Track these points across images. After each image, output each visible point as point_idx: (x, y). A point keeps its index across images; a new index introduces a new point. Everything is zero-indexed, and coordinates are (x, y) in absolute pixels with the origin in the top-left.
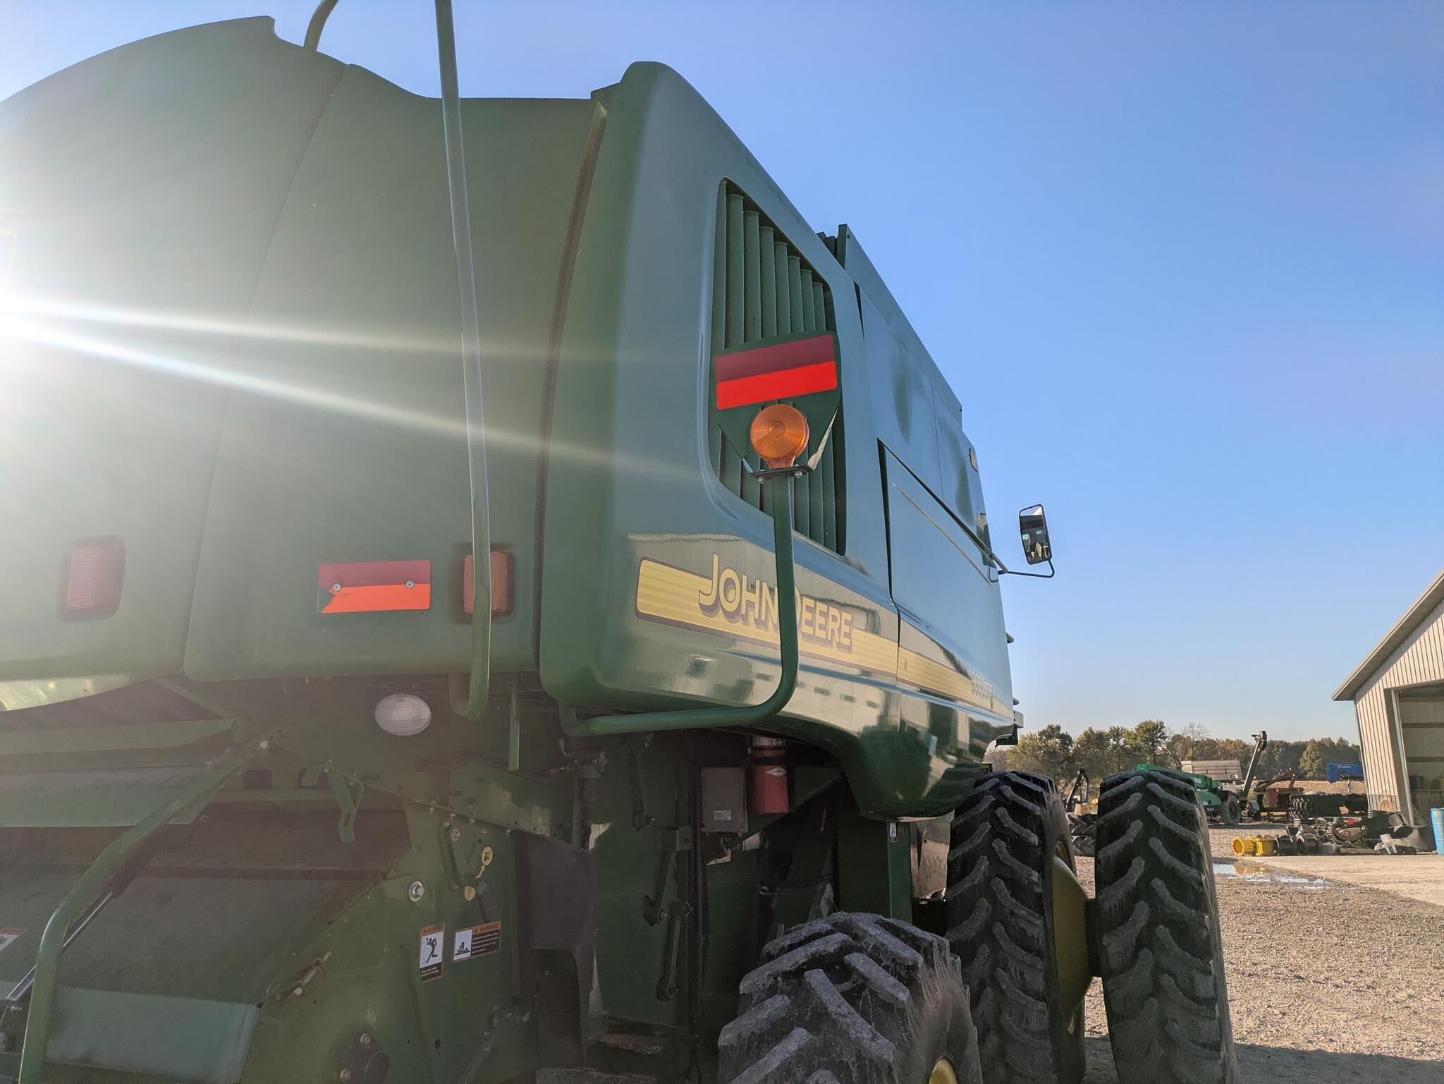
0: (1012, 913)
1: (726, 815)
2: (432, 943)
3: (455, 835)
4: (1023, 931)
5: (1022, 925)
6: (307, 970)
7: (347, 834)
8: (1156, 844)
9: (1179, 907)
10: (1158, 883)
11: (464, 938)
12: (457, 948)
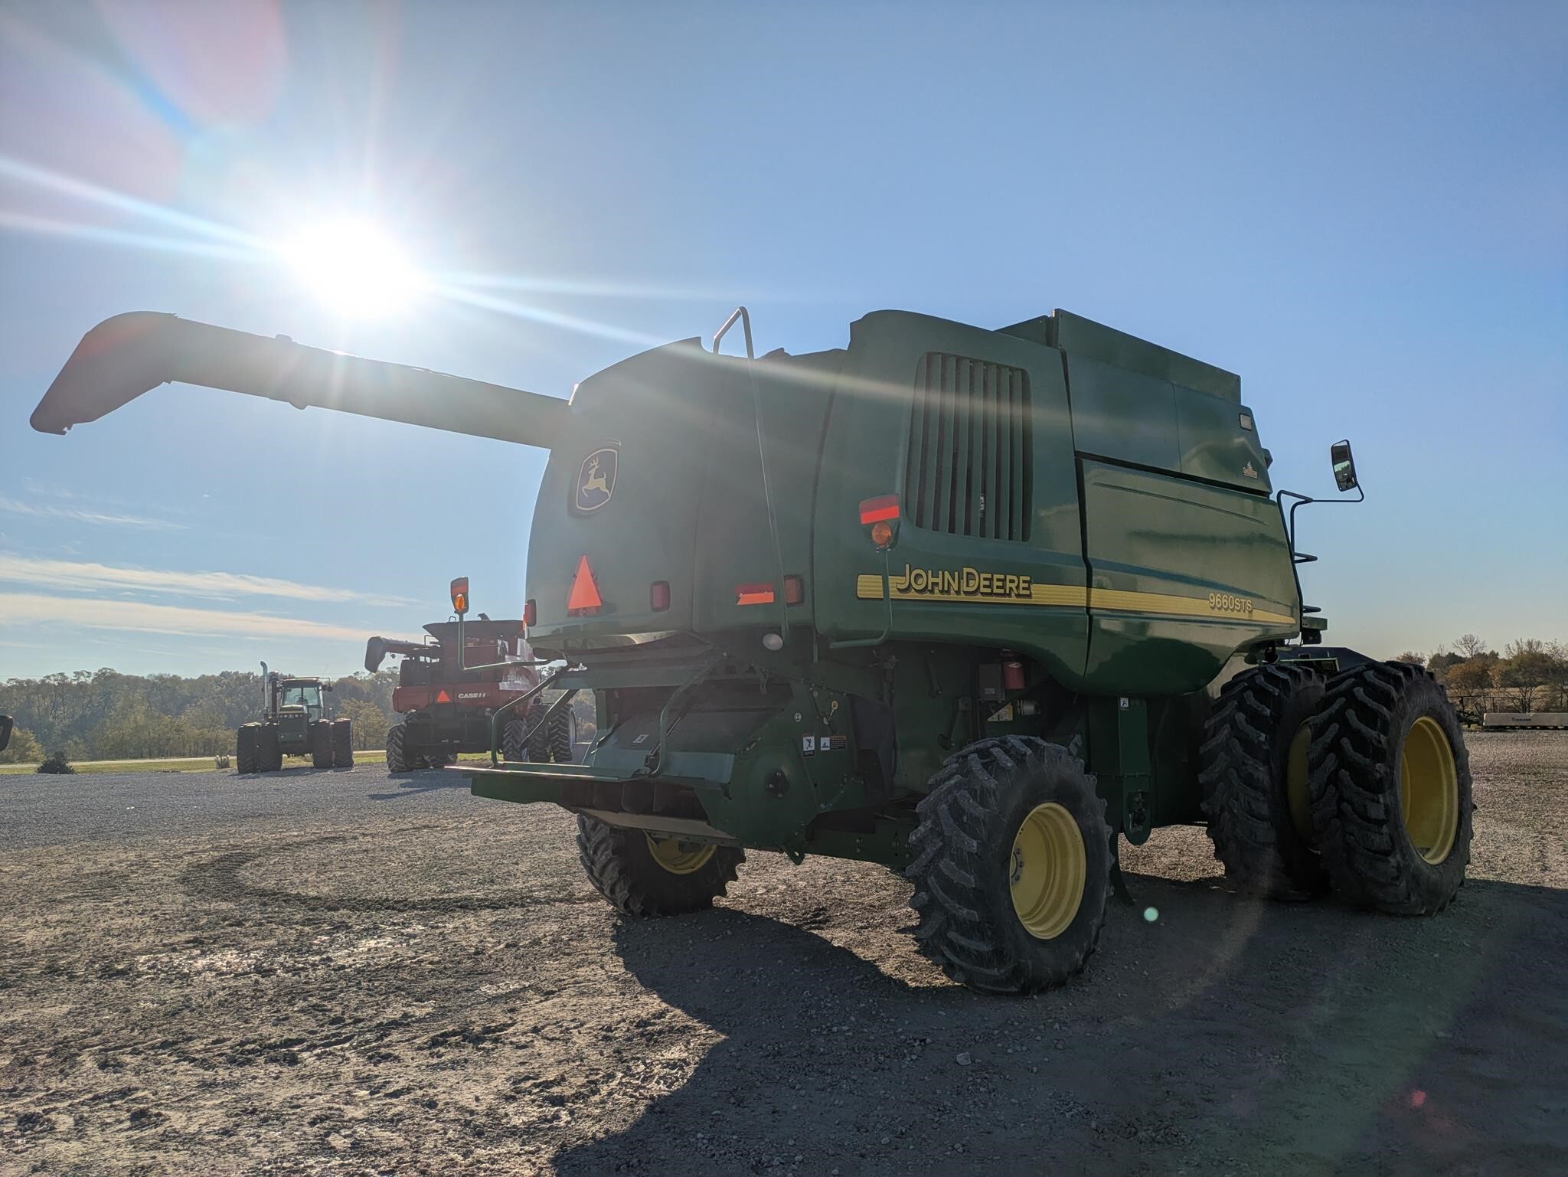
0: (1244, 763)
1: (992, 691)
2: (809, 741)
3: (816, 694)
4: (1251, 775)
5: (1250, 770)
6: (752, 743)
7: (763, 691)
8: (1351, 714)
9: (1358, 757)
10: (1345, 741)
11: (825, 741)
12: (822, 745)
